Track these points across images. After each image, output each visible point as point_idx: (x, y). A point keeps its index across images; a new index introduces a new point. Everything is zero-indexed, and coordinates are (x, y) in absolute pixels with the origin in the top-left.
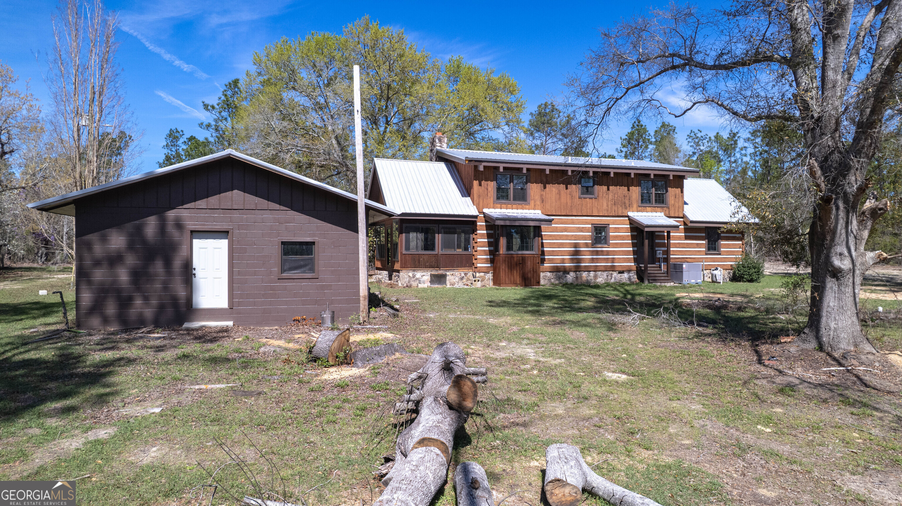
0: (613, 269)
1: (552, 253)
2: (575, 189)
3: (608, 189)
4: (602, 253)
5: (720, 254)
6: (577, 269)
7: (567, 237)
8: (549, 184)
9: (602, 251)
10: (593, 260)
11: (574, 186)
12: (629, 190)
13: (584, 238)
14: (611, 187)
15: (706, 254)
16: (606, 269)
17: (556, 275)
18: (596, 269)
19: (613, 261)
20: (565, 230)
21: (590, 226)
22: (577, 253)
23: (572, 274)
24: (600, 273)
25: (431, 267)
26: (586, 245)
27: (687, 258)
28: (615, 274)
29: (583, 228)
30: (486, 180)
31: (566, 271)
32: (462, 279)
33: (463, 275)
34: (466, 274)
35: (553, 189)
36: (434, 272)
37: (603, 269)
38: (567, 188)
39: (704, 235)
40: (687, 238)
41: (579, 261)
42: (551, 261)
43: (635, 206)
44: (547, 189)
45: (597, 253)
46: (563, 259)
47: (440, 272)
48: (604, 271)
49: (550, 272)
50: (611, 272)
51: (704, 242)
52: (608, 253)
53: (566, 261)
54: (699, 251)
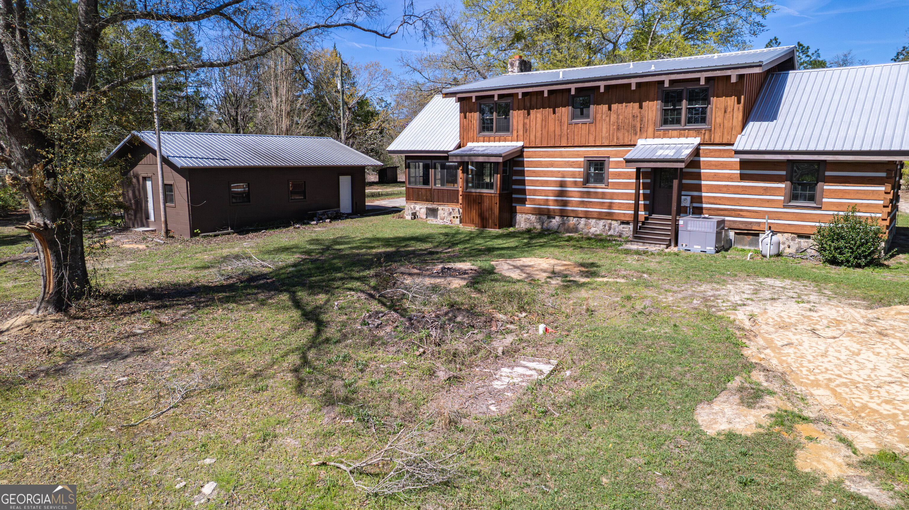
0: (609, 216)
1: (534, 193)
2: (565, 112)
3: (610, 109)
4: (596, 195)
5: (820, 208)
6: (563, 214)
7: (552, 174)
8: (533, 109)
9: (596, 193)
10: (583, 204)
11: (564, 109)
12: (641, 107)
13: (573, 175)
14: (614, 106)
15: (785, 207)
16: (600, 217)
17: (540, 218)
18: (587, 216)
19: (610, 206)
20: (552, 165)
21: (582, 159)
22: (562, 193)
23: (558, 218)
24: (594, 221)
25: (427, 200)
26: (575, 184)
27: (741, 210)
28: (615, 224)
29: (573, 162)
30: (470, 112)
31: (550, 215)
32: (450, 213)
33: (451, 210)
34: (453, 210)
35: (537, 115)
36: (430, 206)
37: (595, 216)
38: (554, 113)
39: (784, 173)
40: (743, 177)
41: (565, 203)
42: (533, 201)
43: (650, 130)
44: (531, 115)
45: (588, 194)
46: (547, 200)
47: (435, 206)
48: (600, 219)
49: (533, 214)
50: (609, 221)
51: (782, 185)
52: (603, 195)
53: (551, 203)
54: (768, 201)
